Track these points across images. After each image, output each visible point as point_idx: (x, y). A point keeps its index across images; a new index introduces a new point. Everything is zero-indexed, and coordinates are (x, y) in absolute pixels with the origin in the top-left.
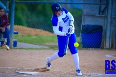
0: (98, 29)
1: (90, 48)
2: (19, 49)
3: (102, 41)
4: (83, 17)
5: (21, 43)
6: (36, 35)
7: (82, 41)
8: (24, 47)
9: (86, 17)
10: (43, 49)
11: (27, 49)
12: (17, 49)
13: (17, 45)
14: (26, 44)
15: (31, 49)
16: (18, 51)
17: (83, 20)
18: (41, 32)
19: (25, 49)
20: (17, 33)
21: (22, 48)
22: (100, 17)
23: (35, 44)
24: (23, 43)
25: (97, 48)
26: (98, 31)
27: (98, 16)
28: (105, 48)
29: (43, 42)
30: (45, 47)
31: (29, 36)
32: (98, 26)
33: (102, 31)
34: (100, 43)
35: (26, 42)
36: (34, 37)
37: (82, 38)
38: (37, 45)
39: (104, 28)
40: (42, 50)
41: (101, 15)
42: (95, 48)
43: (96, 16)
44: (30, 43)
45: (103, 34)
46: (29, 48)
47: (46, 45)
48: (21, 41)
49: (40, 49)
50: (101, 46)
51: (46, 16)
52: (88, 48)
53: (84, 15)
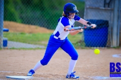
0: (103, 24)
1: (94, 46)
2: (10, 49)
3: (108, 39)
4: (85, 10)
5: (12, 42)
6: (30, 33)
7: (85, 39)
8: (15, 47)
9: (89, 11)
10: (38, 48)
11: (19, 49)
12: (7, 49)
13: (8, 45)
14: (18, 43)
15: (24, 49)
16: (8, 51)
17: (85, 14)
18: (36, 28)
19: (17, 49)
20: (7, 31)
21: (13, 49)
22: (105, 10)
23: (29, 43)
24: (15, 43)
25: (102, 47)
26: (103, 26)
27: (102, 9)
28: (111, 46)
29: (39, 41)
30: (40, 47)
31: (22, 33)
32: (104, 21)
33: (108, 26)
34: (106, 41)
35: (18, 40)
36: (27, 35)
37: (85, 35)
38: (31, 44)
39: (110, 23)
40: (37, 51)
41: (107, 8)
42: (99, 46)
43: (100, 9)
44: (24, 42)
45: (109, 30)
46: (21, 48)
47: (42, 45)
48: (12, 40)
49: (35, 49)
50: (107, 45)
51: (43, 10)
52: (91, 46)
53: (87, 8)
